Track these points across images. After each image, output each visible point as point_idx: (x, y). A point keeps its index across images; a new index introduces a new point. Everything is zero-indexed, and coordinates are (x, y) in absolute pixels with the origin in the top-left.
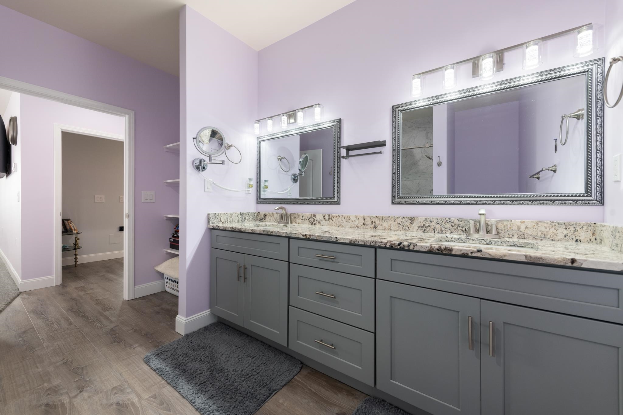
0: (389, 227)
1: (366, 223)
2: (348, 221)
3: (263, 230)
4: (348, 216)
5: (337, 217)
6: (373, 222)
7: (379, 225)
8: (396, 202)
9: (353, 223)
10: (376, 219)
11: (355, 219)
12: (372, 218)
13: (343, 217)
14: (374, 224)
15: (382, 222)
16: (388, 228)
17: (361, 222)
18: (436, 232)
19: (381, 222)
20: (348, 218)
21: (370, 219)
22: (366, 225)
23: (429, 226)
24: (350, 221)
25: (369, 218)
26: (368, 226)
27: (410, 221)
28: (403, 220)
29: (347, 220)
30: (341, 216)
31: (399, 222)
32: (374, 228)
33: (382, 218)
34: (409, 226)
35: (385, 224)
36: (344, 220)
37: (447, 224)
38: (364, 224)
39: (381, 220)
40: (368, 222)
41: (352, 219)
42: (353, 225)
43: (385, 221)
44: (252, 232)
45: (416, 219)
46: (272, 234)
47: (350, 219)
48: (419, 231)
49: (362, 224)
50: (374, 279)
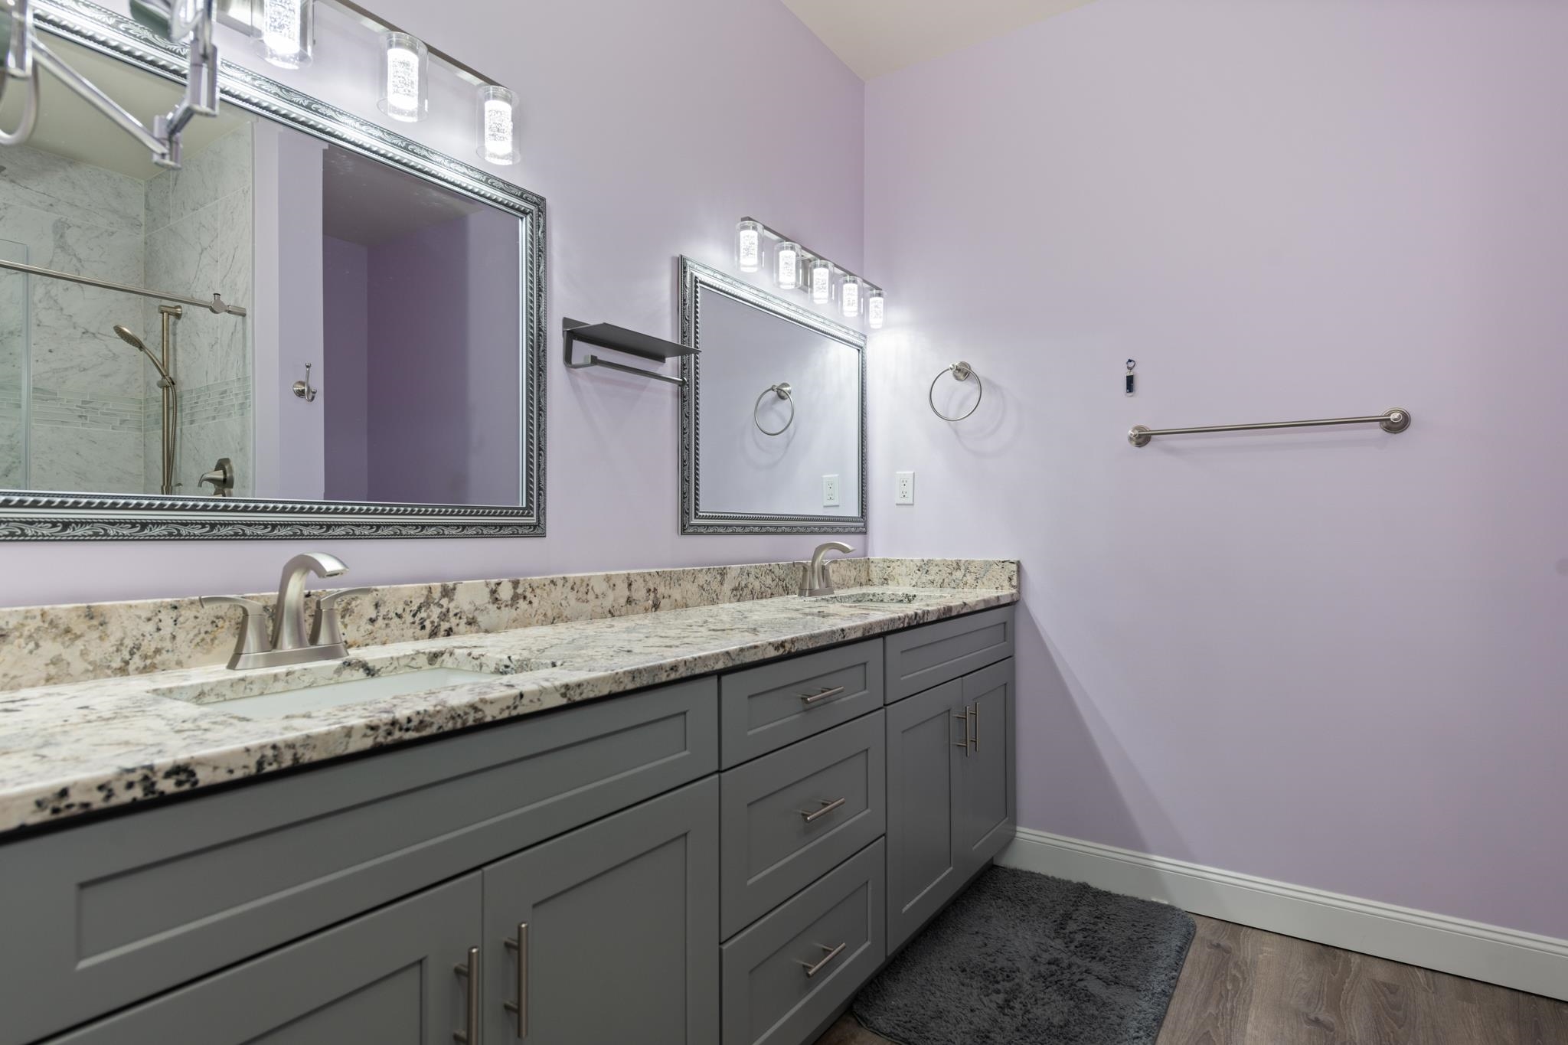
0: (684, 601)
1: (635, 596)
2: (585, 597)
4: (582, 580)
5: (547, 587)
6: (650, 590)
7: (664, 597)
8: (691, 530)
9: (598, 602)
10: (658, 580)
11: (605, 585)
12: (648, 578)
13: (569, 585)
14: (652, 595)
15: (670, 588)
16: (682, 603)
17: (622, 596)
18: (755, 597)
19: (668, 588)
20: (585, 584)
21: (644, 581)
22: (633, 604)
23: (746, 586)
24: (591, 596)
25: (642, 580)
26: (638, 607)
27: (719, 577)
28: (709, 578)
29: (580, 595)
30: (560, 583)
31: (701, 584)
32: (653, 609)
33: (669, 578)
34: (718, 591)
35: (676, 593)
36: (572, 596)
37: (767, 577)
38: (629, 601)
39: (668, 582)
40: (639, 593)
41: (598, 590)
42: (599, 610)
43: (677, 585)
45: (728, 570)
47: (590, 588)
48: (732, 599)
49: (623, 601)
50: (883, 710)
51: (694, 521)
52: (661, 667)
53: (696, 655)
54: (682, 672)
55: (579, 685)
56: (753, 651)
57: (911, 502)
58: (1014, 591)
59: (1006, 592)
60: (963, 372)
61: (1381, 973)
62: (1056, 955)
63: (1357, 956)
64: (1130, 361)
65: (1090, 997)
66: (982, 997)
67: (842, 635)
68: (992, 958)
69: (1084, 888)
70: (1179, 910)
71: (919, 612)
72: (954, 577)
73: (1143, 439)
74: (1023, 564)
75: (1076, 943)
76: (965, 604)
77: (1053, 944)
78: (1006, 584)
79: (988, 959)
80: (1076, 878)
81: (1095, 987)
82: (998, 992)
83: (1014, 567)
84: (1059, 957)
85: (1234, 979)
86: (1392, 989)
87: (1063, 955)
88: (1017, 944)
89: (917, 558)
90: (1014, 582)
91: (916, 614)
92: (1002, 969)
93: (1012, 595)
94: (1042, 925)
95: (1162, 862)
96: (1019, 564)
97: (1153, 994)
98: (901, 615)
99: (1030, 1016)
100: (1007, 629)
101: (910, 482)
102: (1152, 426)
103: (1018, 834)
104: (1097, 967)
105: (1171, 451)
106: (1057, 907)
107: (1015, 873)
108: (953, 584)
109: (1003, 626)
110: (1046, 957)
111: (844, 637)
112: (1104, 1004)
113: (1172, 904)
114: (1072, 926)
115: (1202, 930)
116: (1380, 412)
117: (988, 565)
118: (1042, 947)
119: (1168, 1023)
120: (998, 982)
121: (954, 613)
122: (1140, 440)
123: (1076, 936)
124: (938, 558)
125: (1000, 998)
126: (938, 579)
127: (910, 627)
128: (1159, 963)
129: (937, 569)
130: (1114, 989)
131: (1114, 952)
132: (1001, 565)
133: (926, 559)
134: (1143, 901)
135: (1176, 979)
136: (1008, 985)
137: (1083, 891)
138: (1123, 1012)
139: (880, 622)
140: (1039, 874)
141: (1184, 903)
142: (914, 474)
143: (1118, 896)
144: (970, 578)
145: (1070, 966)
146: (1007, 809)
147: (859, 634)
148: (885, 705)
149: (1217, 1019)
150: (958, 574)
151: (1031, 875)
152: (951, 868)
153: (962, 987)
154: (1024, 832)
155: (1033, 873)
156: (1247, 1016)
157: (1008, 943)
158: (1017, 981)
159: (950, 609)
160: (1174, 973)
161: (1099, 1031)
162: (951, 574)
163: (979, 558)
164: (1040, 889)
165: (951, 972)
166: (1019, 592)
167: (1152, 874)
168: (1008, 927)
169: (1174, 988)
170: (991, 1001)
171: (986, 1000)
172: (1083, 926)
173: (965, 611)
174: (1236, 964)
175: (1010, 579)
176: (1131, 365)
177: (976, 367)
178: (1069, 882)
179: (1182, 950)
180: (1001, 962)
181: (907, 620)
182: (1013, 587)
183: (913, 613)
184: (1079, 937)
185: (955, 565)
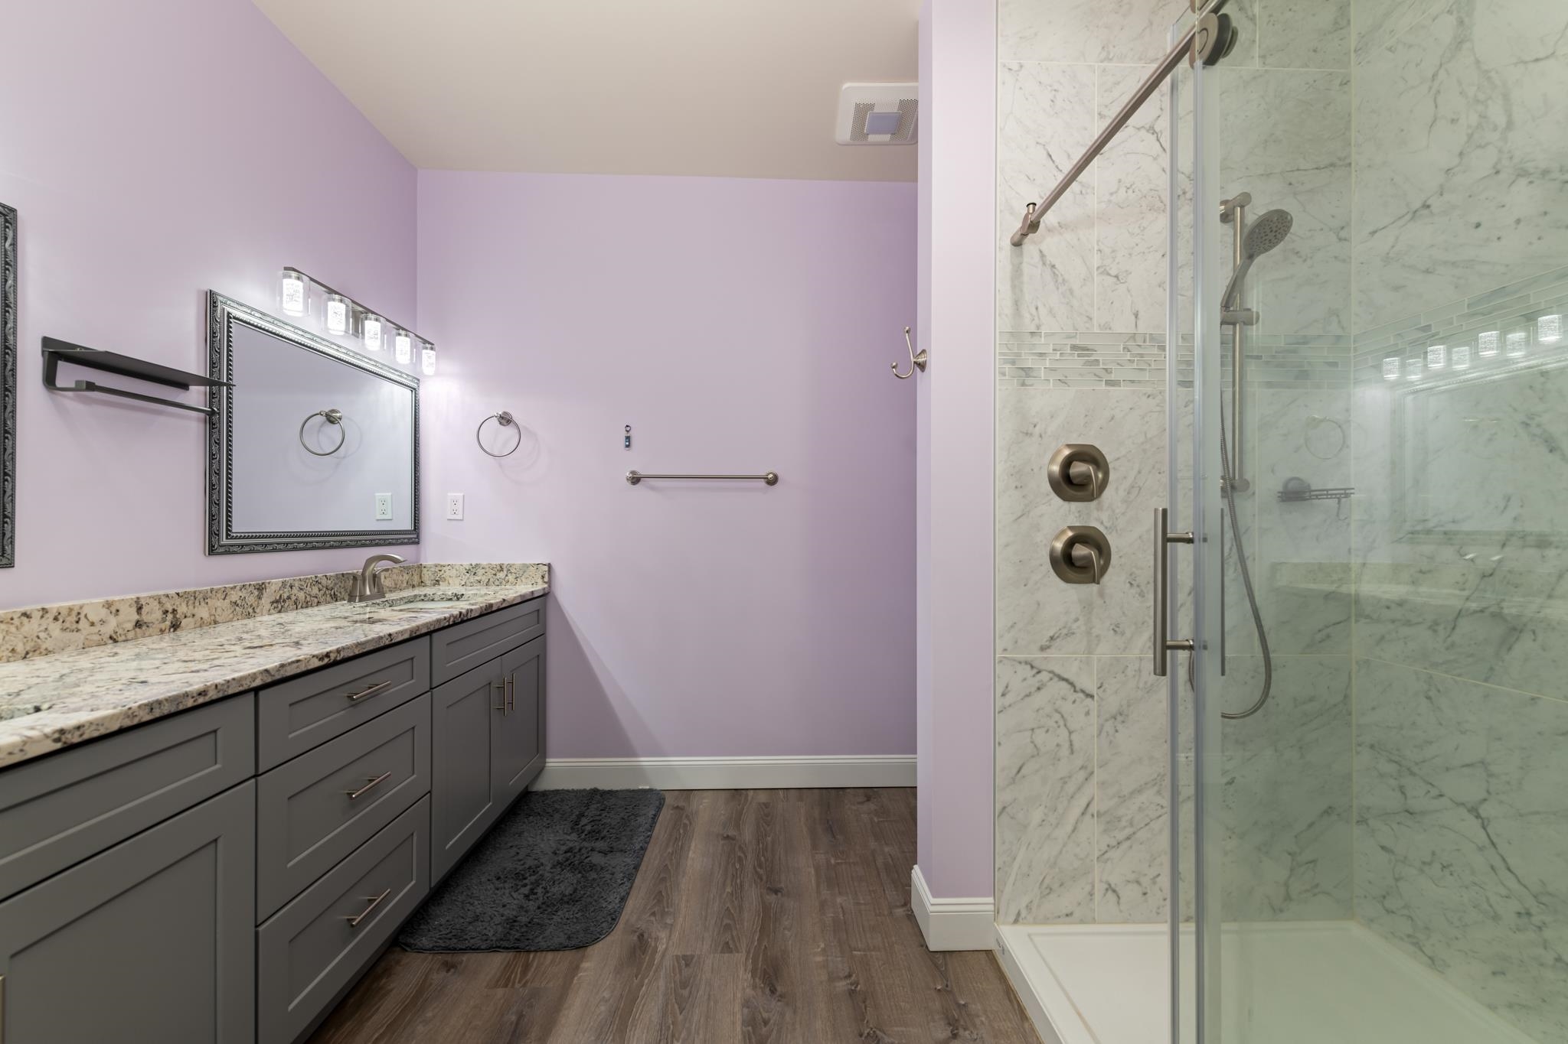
0: (213, 618)
1: (145, 618)
2: (75, 626)
3: (145, 705)
4: (71, 610)
5: (16, 621)
6: (167, 611)
7: (185, 617)
8: (222, 550)
9: (94, 629)
10: (178, 601)
11: (104, 612)
12: (164, 600)
13: (50, 616)
14: (170, 617)
15: (194, 607)
16: (209, 620)
17: (129, 621)
18: (299, 607)
19: (191, 607)
20: (74, 613)
21: (159, 603)
22: (144, 628)
23: (289, 598)
24: (83, 624)
25: (156, 603)
26: (151, 629)
27: (256, 593)
28: (243, 594)
29: (67, 625)
30: (37, 615)
31: (234, 600)
32: (172, 630)
33: (192, 597)
34: (254, 605)
35: (203, 612)
36: (55, 628)
37: (313, 587)
38: (138, 624)
39: (191, 602)
40: (152, 614)
41: (92, 618)
42: (96, 638)
43: (203, 604)
44: (59, 746)
45: (267, 585)
46: (201, 700)
47: (82, 616)
48: (272, 611)
49: (130, 626)
50: (430, 693)
51: (224, 541)
52: (186, 695)
53: (228, 678)
54: (213, 695)
55: (78, 728)
56: (295, 665)
57: (461, 518)
58: (546, 586)
59: (539, 587)
60: (505, 420)
61: (763, 798)
62: (571, 845)
63: (752, 791)
64: (627, 426)
65: (592, 867)
66: (513, 893)
67: (390, 639)
68: (522, 862)
69: (595, 791)
70: (656, 790)
71: (464, 611)
72: (498, 577)
73: (635, 480)
74: (555, 566)
75: (586, 832)
76: (504, 600)
77: (569, 838)
78: (540, 581)
79: (519, 863)
80: (588, 787)
81: (597, 859)
82: (525, 885)
83: (546, 568)
84: (573, 846)
85: (685, 825)
86: (766, 805)
87: (576, 844)
88: (542, 846)
89: (466, 564)
90: (546, 579)
91: (461, 613)
92: (530, 868)
93: (544, 589)
94: (562, 827)
95: (646, 761)
96: (549, 566)
97: (634, 852)
98: (447, 615)
99: (549, 895)
100: (540, 616)
101: (461, 501)
102: (642, 472)
103: (547, 765)
104: (600, 845)
105: (653, 488)
106: (574, 811)
107: (545, 794)
108: (497, 583)
109: (536, 613)
110: (564, 848)
111: (392, 640)
112: (602, 869)
113: (652, 787)
114: (584, 821)
115: (669, 800)
116: (763, 473)
117: (526, 567)
118: (562, 842)
119: (643, 867)
120: (525, 879)
121: (494, 609)
122: (634, 481)
123: (586, 827)
124: (484, 563)
125: (526, 890)
126: (484, 579)
127: (455, 624)
128: (641, 829)
129: (483, 571)
130: (610, 856)
131: (611, 830)
132: (535, 567)
133: (474, 564)
134: (633, 790)
135: (650, 837)
136: (533, 878)
137: (595, 796)
138: (614, 870)
139: (427, 623)
140: (562, 790)
141: (659, 785)
142: (464, 496)
143: (617, 791)
144: (511, 578)
145: (580, 850)
146: (539, 747)
147: (406, 636)
148: (431, 689)
149: (672, 854)
150: (501, 575)
151: (557, 792)
152: (491, 803)
153: (496, 891)
154: (552, 762)
155: (558, 790)
156: (689, 847)
157: (535, 847)
158: (540, 872)
159: (491, 605)
160: (649, 833)
161: (598, 888)
162: (495, 575)
163: (519, 562)
164: (562, 801)
165: (488, 882)
166: (550, 586)
167: (639, 771)
168: (536, 835)
169: (648, 843)
170: (519, 894)
171: (515, 895)
172: (592, 819)
173: (504, 605)
174: (687, 816)
175: (543, 577)
176: (628, 429)
177: (516, 416)
178: (585, 790)
179: (655, 817)
180: (530, 862)
181: (452, 619)
182: (545, 582)
183: (458, 613)
184: (588, 828)
185: (499, 568)
